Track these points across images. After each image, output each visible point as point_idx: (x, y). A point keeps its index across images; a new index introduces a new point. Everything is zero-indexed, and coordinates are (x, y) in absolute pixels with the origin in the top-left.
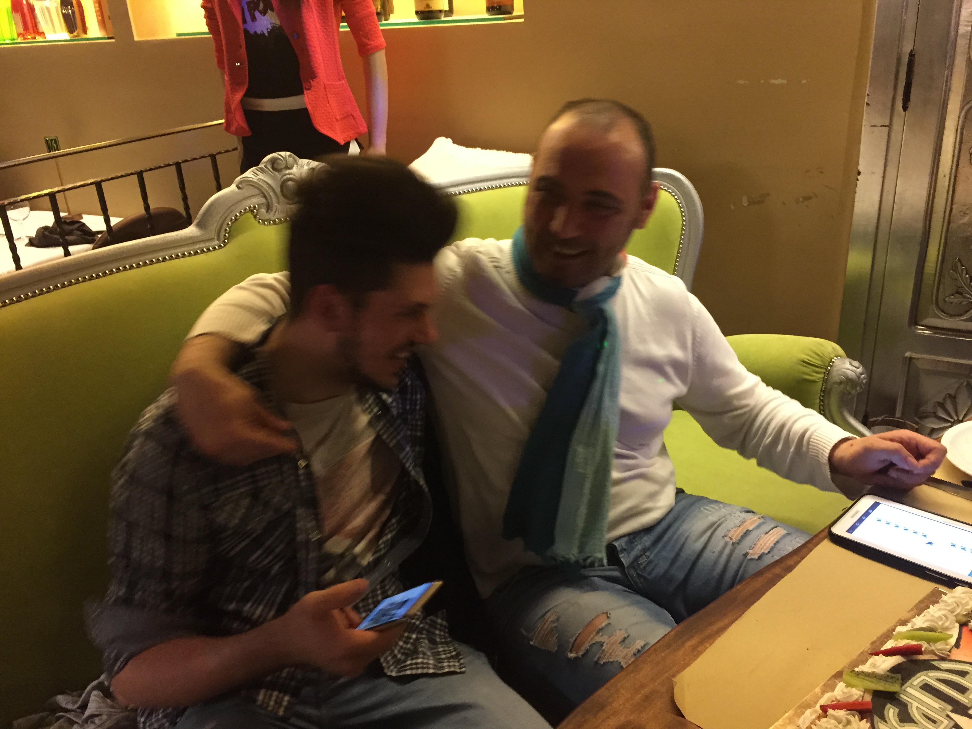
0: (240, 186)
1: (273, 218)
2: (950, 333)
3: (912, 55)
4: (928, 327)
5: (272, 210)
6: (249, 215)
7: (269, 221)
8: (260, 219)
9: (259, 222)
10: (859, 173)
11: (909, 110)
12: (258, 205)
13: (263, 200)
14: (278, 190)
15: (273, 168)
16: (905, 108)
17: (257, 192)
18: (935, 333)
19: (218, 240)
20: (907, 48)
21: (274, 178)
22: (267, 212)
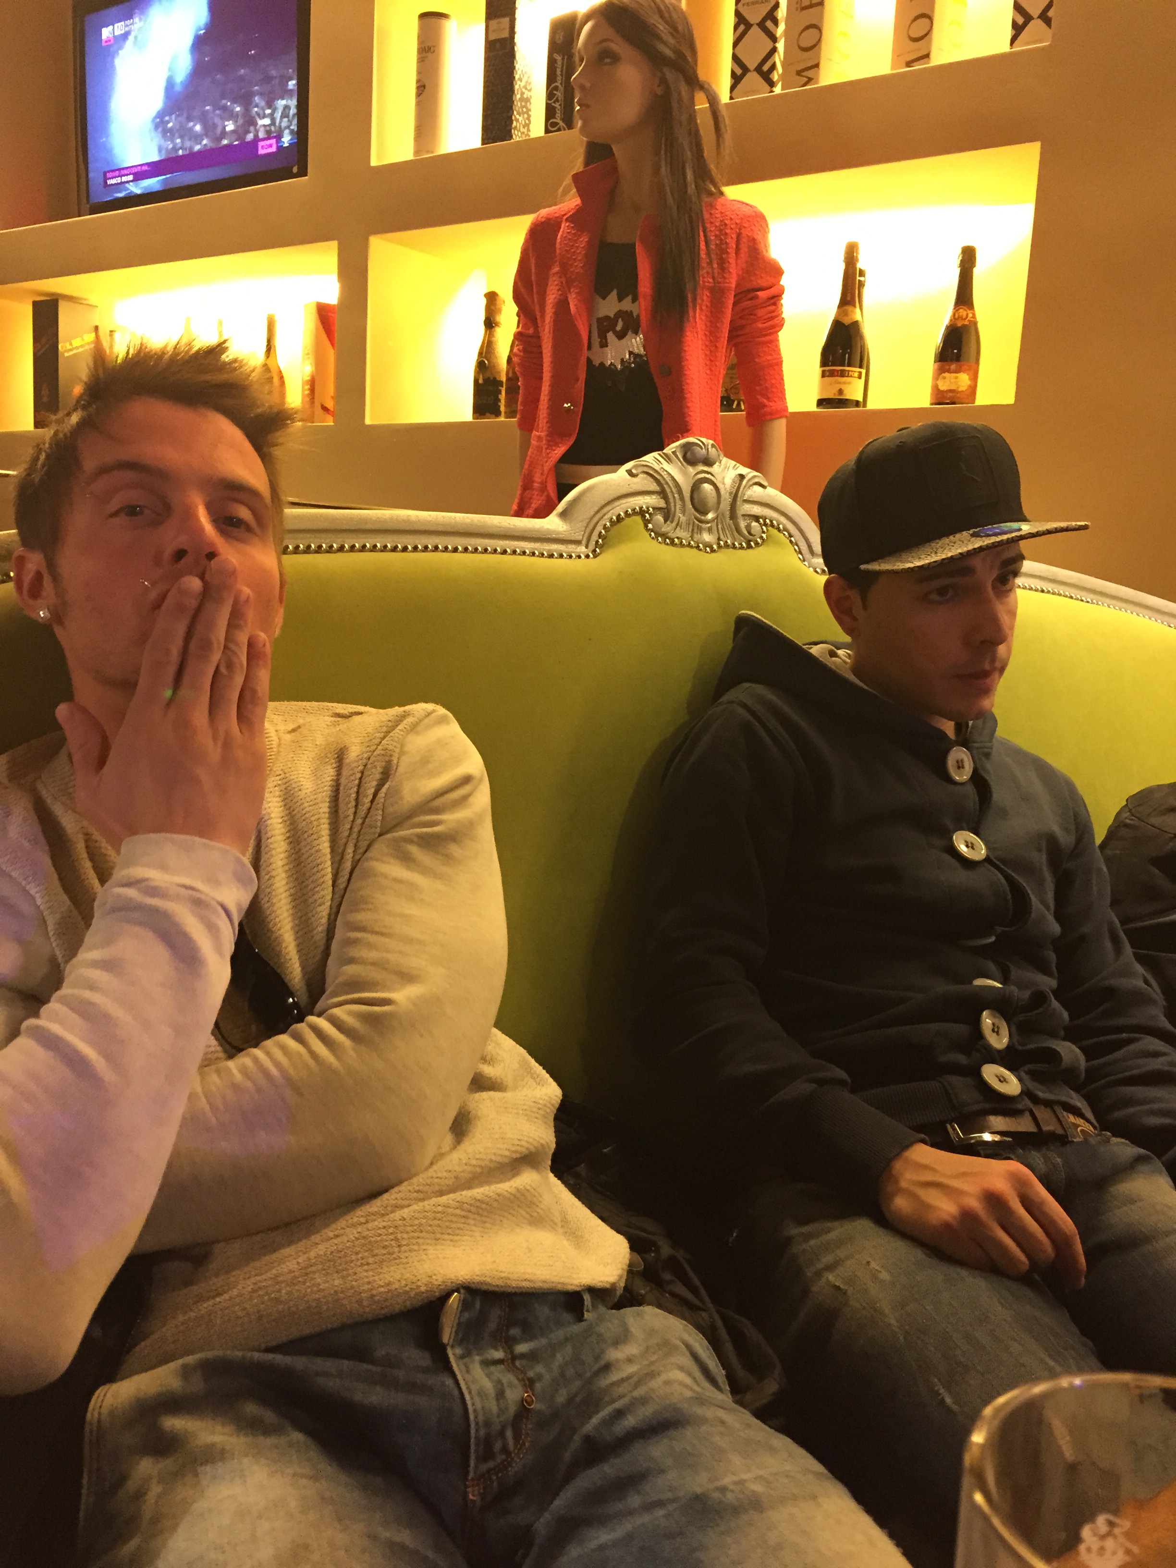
0: (634, 471)
1: (671, 535)
5: (672, 522)
6: (638, 519)
7: (665, 536)
8: (652, 530)
9: (650, 535)
12: (654, 509)
13: (662, 504)
14: (687, 495)
15: (685, 457)
17: (654, 487)
19: (587, 547)
21: (685, 473)
22: (666, 521)
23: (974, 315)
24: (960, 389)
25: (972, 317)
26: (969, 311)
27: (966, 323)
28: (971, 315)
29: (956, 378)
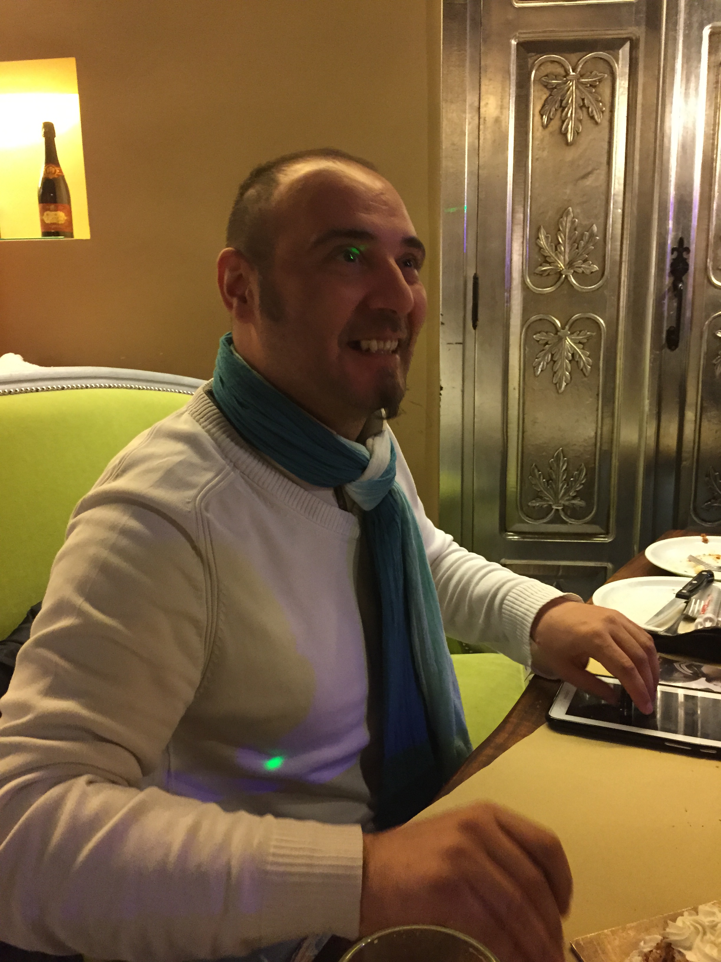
2: (537, 536)
3: (476, 278)
4: (517, 533)
10: (441, 388)
11: (477, 328)
16: (475, 326)
18: (524, 538)
20: (471, 273)
23: (61, 171)
24: (60, 223)
25: (59, 172)
26: (57, 168)
27: (56, 176)
28: (58, 171)
29: (56, 215)
